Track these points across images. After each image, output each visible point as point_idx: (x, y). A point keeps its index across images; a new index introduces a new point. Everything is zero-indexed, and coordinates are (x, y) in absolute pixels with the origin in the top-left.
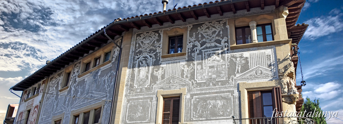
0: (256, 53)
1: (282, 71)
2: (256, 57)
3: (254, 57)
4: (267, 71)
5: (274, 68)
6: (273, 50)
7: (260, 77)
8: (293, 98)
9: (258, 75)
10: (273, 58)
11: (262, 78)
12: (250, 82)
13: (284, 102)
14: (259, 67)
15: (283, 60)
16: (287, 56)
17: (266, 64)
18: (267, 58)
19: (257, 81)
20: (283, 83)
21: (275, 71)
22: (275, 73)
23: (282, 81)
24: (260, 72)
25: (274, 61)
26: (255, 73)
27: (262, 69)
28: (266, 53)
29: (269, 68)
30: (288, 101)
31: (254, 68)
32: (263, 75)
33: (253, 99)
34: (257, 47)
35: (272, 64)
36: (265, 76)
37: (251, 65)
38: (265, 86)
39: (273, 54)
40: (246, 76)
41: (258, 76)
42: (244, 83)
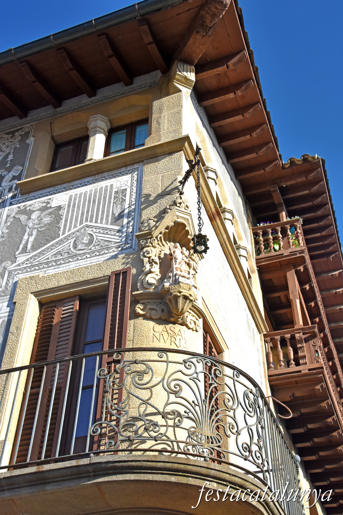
0: (88, 190)
1: (149, 224)
2: (85, 201)
3: (79, 202)
4: (107, 234)
5: (128, 223)
6: (136, 176)
7: (84, 254)
8: (170, 300)
9: (79, 250)
10: (131, 195)
11: (88, 256)
12: (51, 271)
13: (141, 318)
14: (88, 226)
15: (157, 196)
16: (172, 183)
17: (108, 216)
18: (114, 199)
19: (72, 266)
20: (146, 260)
21: (131, 230)
22: (130, 235)
23: (144, 253)
24: (86, 240)
25: (134, 203)
26: (72, 244)
27: (95, 230)
28: (114, 187)
29: (116, 225)
30: (154, 312)
31: (73, 231)
32: (94, 246)
33: (52, 326)
34: (95, 175)
35: (126, 211)
36: (98, 248)
37: (65, 226)
38: (90, 277)
39: (135, 185)
40: (42, 259)
41: (78, 252)
42: (31, 278)
